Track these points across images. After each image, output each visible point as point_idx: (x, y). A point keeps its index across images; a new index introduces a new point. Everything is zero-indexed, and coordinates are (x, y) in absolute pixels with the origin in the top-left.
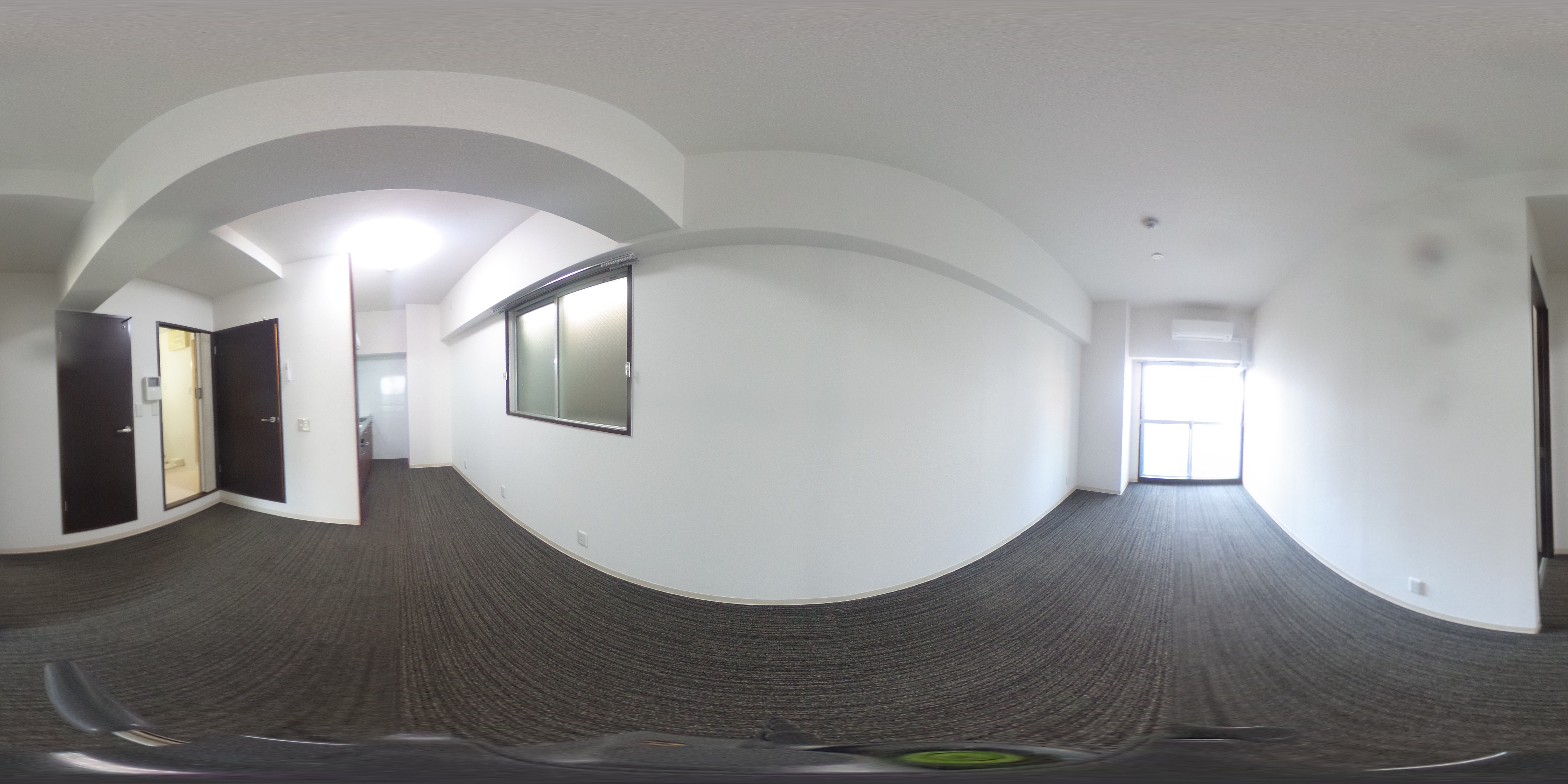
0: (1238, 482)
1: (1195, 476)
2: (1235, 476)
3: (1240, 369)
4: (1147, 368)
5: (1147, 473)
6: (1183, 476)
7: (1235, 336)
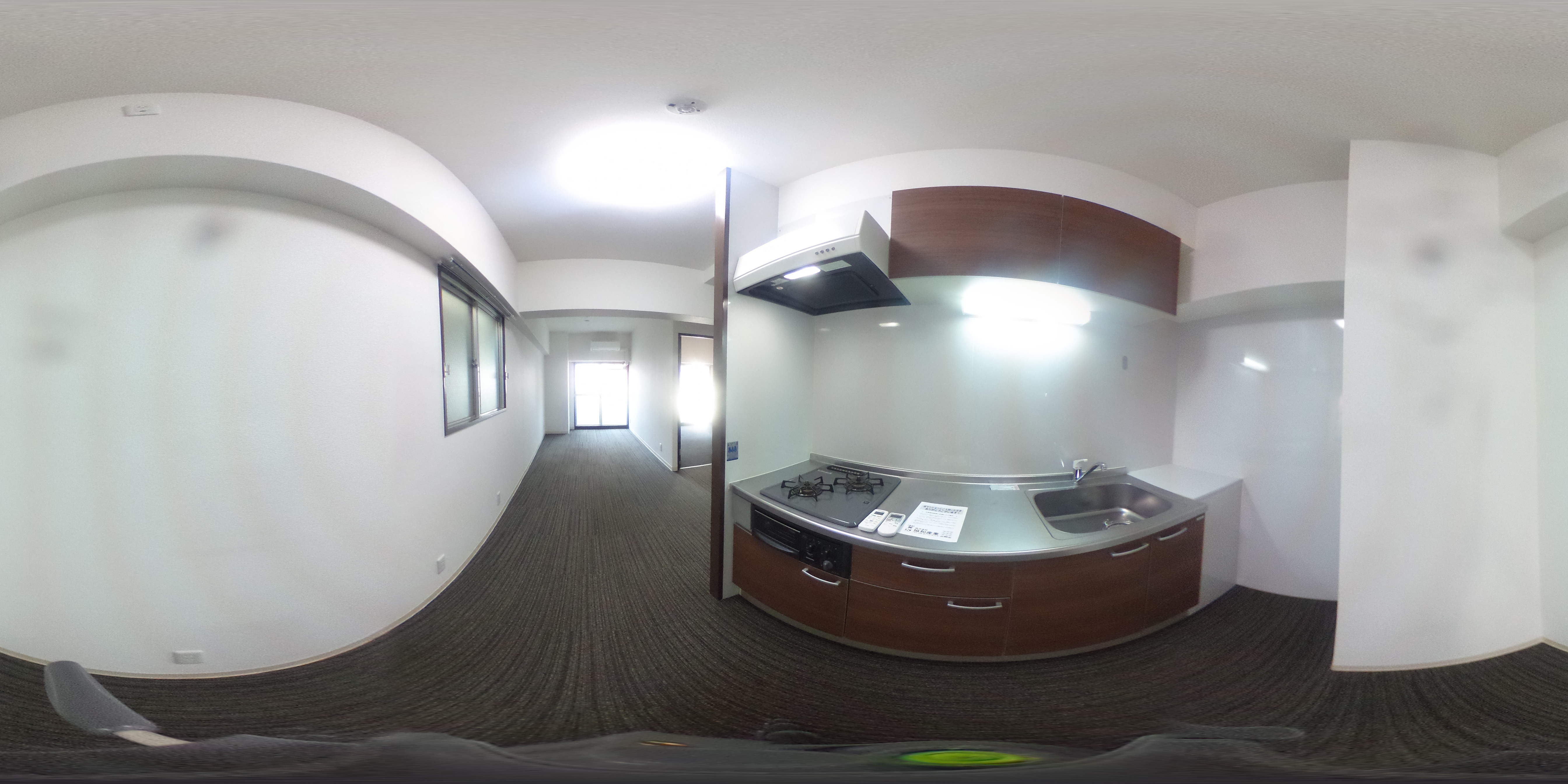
0: (626, 427)
1: (604, 424)
2: (625, 424)
3: (625, 365)
4: (577, 365)
5: (579, 424)
6: (597, 424)
7: (622, 348)
